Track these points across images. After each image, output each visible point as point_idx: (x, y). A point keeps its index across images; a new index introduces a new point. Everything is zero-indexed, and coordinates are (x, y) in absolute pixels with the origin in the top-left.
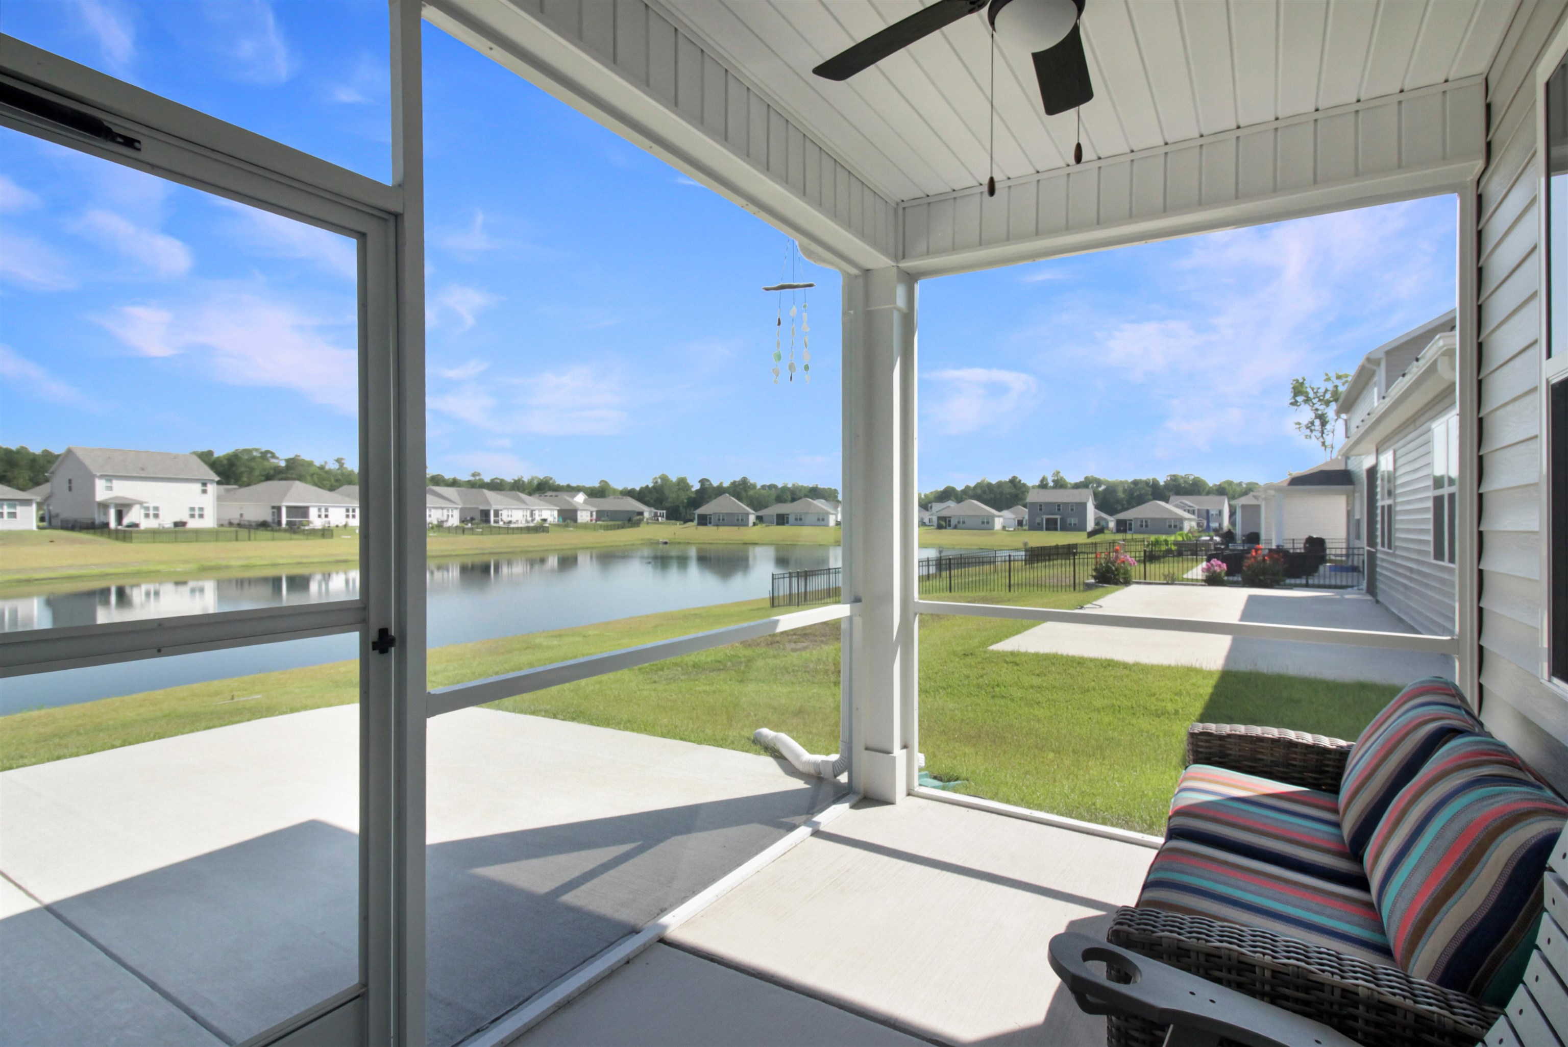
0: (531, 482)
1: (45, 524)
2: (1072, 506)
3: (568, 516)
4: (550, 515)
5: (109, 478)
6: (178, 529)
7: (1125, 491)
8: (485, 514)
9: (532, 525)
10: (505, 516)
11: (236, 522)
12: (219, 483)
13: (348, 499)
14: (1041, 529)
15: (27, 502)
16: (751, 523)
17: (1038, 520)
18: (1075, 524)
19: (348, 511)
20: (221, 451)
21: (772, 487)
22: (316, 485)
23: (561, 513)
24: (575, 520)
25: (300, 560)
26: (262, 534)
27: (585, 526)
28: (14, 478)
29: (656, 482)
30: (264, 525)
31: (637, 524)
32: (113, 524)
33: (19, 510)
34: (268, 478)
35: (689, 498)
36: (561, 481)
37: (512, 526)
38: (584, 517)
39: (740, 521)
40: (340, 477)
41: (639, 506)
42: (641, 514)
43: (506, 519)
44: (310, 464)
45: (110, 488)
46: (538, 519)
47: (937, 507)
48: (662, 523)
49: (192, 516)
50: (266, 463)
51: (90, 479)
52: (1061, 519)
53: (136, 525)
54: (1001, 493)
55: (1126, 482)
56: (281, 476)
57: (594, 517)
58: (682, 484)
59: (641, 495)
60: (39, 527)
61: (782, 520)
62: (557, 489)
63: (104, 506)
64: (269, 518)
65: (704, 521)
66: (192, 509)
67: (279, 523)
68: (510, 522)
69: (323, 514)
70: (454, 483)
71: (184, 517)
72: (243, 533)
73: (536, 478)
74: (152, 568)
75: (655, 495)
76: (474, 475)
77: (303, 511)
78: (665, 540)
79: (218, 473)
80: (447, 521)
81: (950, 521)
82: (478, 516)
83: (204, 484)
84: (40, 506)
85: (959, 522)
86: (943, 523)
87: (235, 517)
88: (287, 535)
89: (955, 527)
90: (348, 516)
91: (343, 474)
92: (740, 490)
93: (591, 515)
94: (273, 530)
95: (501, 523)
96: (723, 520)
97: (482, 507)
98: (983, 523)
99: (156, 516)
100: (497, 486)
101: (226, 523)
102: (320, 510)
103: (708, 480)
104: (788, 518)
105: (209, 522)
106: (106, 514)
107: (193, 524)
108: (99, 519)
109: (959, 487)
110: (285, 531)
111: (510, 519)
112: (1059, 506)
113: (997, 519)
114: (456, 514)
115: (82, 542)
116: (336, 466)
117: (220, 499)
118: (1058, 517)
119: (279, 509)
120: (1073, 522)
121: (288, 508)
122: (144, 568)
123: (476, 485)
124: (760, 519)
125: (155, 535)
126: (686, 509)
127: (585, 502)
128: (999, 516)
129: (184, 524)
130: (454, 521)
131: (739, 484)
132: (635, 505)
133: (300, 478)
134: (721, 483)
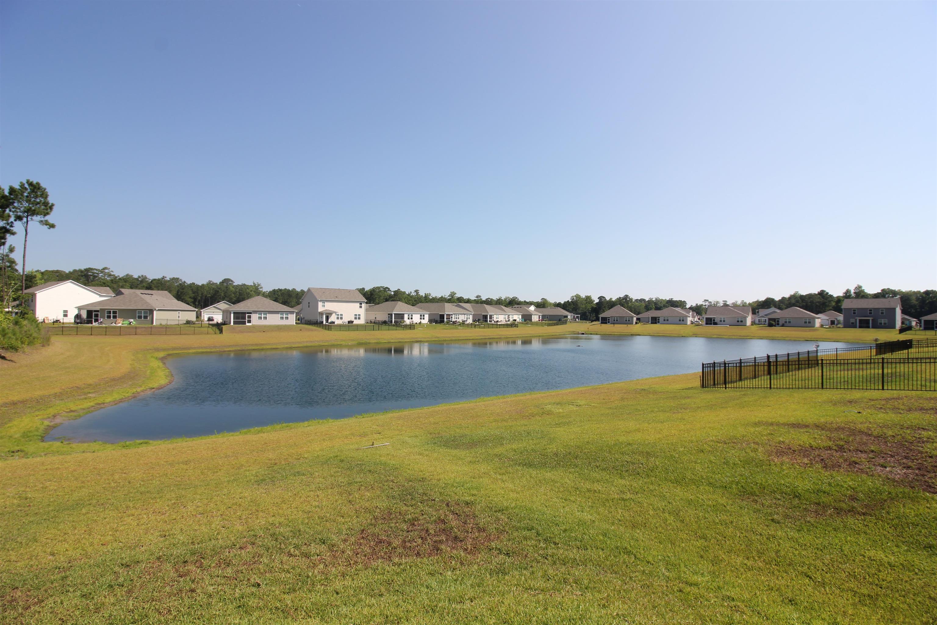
0: (505, 300)
1: (299, 322)
2: (883, 310)
3: (527, 318)
4: (518, 317)
5: (323, 301)
6: (350, 324)
7: (918, 299)
8: (485, 317)
9: (509, 323)
10: (495, 318)
11: (373, 321)
12: (366, 303)
13: (421, 310)
14: (855, 327)
15: (292, 313)
16: (634, 323)
17: (852, 320)
18: (885, 324)
19: (421, 316)
20: (367, 288)
21: (642, 300)
22: (406, 303)
23: (523, 316)
24: (531, 320)
25: (400, 341)
26: (384, 327)
27: (536, 324)
28: (290, 302)
29: (573, 299)
30: (385, 322)
31: (565, 322)
32: (324, 323)
33: (289, 316)
34: (387, 300)
35: (592, 308)
36: (522, 299)
37: (499, 323)
38: (535, 318)
39: (628, 321)
40: (416, 299)
41: (565, 313)
42: (566, 317)
43: (495, 320)
44: (404, 293)
45: (324, 306)
46: (511, 320)
47: (763, 312)
48: (578, 322)
49: (356, 318)
50: (386, 293)
51: (316, 302)
52: (872, 320)
53: (334, 323)
54: (812, 302)
55: (919, 292)
56: (391, 299)
57: (541, 319)
58: (588, 299)
59: (565, 306)
60: (296, 323)
61: (655, 321)
62: (520, 303)
63: (321, 314)
64: (387, 319)
65: (605, 321)
66: (356, 315)
67: (391, 321)
68: (498, 321)
69: (410, 317)
70: (468, 301)
71: (353, 319)
72: (376, 326)
73: (508, 297)
74: (339, 343)
75: (572, 306)
76: (477, 297)
77: (401, 316)
78: (582, 332)
79: (367, 299)
80: (466, 321)
81: (778, 321)
82: (481, 318)
83: (361, 304)
84: (297, 314)
85: (786, 322)
86: (774, 323)
87: (372, 318)
88: (395, 328)
89: (783, 326)
90: (421, 319)
91: (418, 298)
92: (624, 302)
93: (539, 318)
94: (389, 325)
95: (493, 322)
96: (617, 320)
97: (483, 314)
98: (806, 322)
99: (341, 318)
100: (489, 302)
101: (369, 321)
102: (409, 315)
103: (604, 297)
104: (659, 319)
105: (362, 321)
106: (322, 318)
107: (356, 322)
108: (319, 320)
109: (777, 298)
110: (394, 325)
111: (497, 320)
112: (871, 310)
113: (817, 320)
114: (471, 317)
115: (312, 330)
116: (415, 294)
117: (367, 310)
118: (871, 318)
119: (391, 315)
120: (883, 322)
121: (394, 314)
122: (336, 343)
123: (479, 302)
124: (638, 319)
125: (341, 327)
126: (590, 314)
127: (535, 310)
128: (818, 318)
129: (352, 322)
130: (470, 321)
131: (623, 299)
132: (562, 312)
133: (400, 300)
134: (611, 299)
